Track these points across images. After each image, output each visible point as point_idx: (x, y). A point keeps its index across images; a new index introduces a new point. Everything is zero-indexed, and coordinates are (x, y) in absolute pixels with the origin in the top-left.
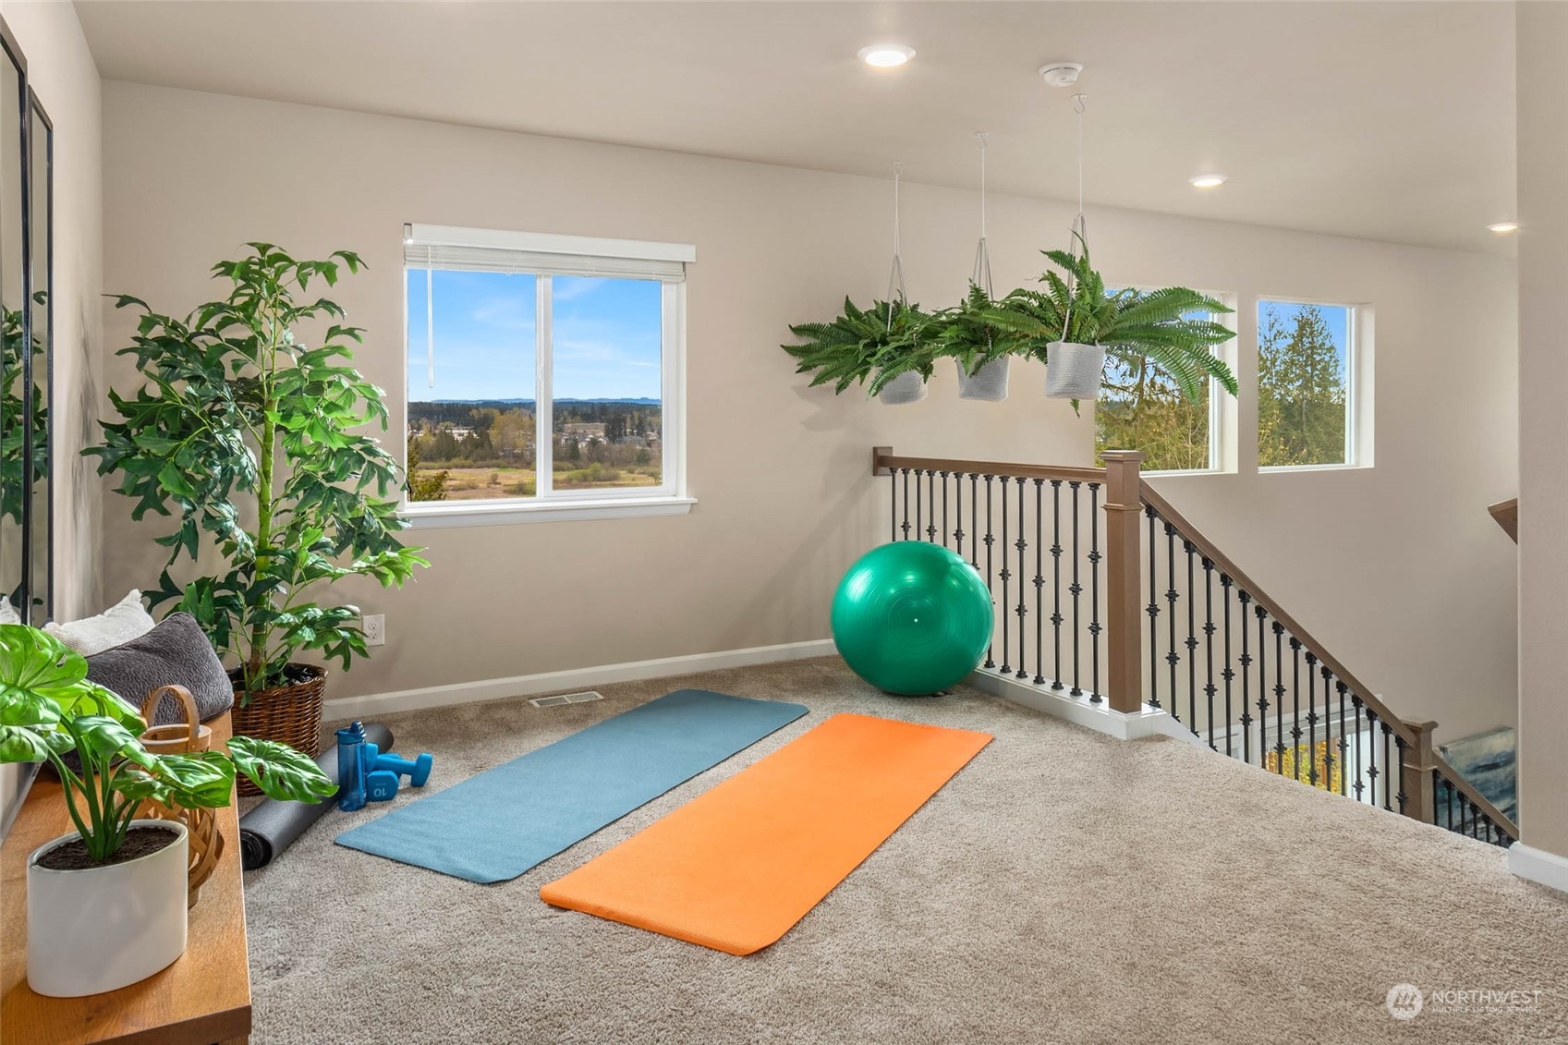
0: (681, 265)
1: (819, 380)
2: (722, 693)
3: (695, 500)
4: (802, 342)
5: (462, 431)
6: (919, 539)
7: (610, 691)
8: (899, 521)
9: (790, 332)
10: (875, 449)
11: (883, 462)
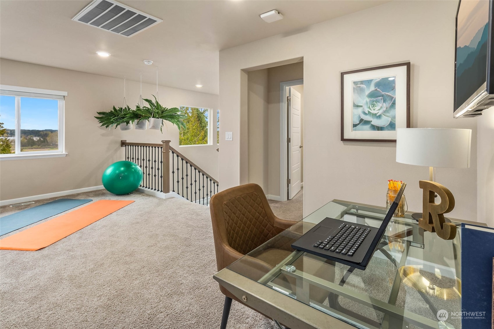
0: (63, 97)
1: (103, 125)
2: (71, 199)
3: (67, 153)
4: (101, 116)
5: (37, 138)
6: (126, 160)
7: (36, 202)
8: (127, 157)
9: (97, 114)
10: (122, 141)
11: (123, 144)
